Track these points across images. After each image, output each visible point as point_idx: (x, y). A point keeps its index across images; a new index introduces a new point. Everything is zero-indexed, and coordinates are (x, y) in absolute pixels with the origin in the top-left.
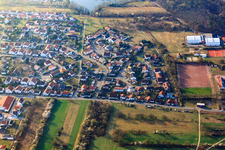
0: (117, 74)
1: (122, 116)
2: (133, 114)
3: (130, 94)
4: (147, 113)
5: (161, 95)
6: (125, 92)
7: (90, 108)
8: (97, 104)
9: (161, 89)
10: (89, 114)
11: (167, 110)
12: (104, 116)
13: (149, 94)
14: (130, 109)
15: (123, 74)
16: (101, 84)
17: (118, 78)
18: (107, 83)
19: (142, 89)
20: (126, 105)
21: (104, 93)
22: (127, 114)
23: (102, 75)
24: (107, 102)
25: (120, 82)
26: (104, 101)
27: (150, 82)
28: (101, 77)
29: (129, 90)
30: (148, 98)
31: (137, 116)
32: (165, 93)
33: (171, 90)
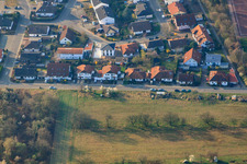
0: (59, 13)
1: (87, 125)
2: (121, 118)
3: (102, 63)
4: (159, 111)
5: (189, 60)
6: (88, 58)
8: (14, 98)
9: (187, 45)
11: (211, 100)
12: (38, 127)
13: (156, 61)
14: (108, 105)
15: (76, 10)
17: (63, 24)
18: (33, 38)
19: (135, 49)
20: (95, 95)
21: (30, 65)
22: (103, 121)
23: (17, 18)
24: (42, 89)
25: (72, 34)
26: (34, 88)
27: (155, 29)
29: (99, 54)
30: (155, 71)
31: (133, 120)
32: (201, 55)
33: (216, 45)
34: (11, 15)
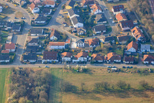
0: (49, 21)
1: (70, 89)
2: (90, 84)
3: (77, 51)
4: (114, 80)
5: (131, 48)
6: (68, 49)
7: (13, 80)
8: (24, 73)
9: (129, 39)
10: (12, 90)
11: (145, 73)
12: (39, 90)
13: (110, 50)
14: (82, 76)
15: (59, 19)
16: (23, 40)
17: (51, 28)
18: (33, 36)
19: (97, 42)
20: (74, 71)
21: (32, 53)
22: (79, 86)
23: (23, 25)
24: (39, 68)
25: (57, 34)
26: (36, 67)
27: (109, 30)
28: (21, 27)
29: (74, 45)
30: (110, 55)
31: (98, 85)
32: (138, 45)
33: (146, 39)
34: (19, 23)
